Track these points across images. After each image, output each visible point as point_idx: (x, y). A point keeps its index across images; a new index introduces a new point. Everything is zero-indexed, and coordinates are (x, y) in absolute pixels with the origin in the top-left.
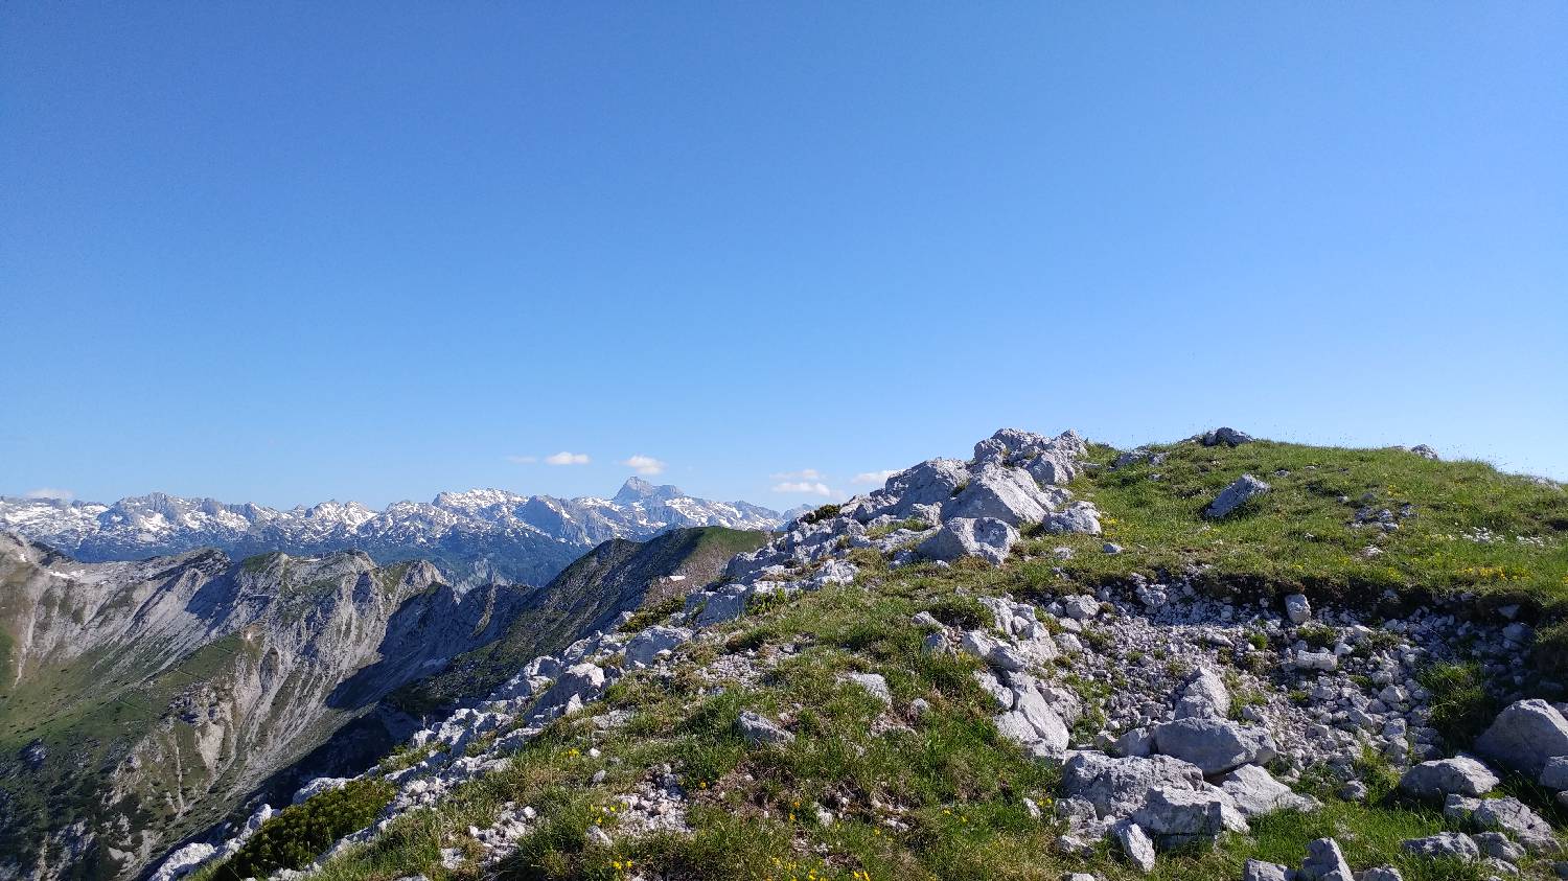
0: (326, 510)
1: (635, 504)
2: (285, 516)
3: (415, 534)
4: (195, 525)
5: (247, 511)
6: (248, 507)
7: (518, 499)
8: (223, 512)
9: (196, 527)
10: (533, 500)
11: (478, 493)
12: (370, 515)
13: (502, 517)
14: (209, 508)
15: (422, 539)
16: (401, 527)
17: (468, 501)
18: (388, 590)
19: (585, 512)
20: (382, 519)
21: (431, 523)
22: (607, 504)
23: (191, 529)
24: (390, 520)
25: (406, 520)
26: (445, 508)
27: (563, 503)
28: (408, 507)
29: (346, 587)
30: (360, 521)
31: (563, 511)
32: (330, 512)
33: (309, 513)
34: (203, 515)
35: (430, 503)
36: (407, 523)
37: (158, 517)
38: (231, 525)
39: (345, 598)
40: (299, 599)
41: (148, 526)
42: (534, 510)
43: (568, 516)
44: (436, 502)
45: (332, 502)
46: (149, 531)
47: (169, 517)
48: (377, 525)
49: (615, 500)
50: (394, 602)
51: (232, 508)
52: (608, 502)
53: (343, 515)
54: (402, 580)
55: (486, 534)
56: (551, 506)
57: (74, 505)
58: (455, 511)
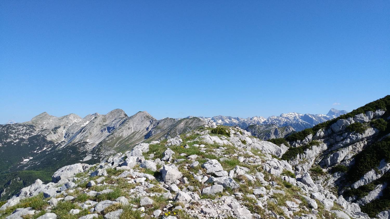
0: (255, 118)
1: (333, 116)
2: (246, 120)
3: (276, 124)
4: (227, 122)
5: (238, 119)
6: (238, 118)
7: (301, 115)
8: (233, 119)
9: (228, 122)
10: (305, 115)
11: (291, 114)
12: (265, 119)
13: (298, 119)
14: (230, 118)
15: (278, 125)
16: (273, 122)
17: (288, 115)
18: (282, 132)
19: (319, 118)
20: (268, 120)
21: (280, 121)
22: (325, 115)
23: (227, 123)
24: (270, 120)
25: (274, 120)
26: (283, 117)
27: (313, 115)
28: (274, 117)
29: (273, 131)
30: (263, 121)
31: (313, 118)
32: (255, 119)
33: (251, 119)
34: (229, 120)
35: (279, 116)
36: (274, 121)
37: (221, 120)
38: (235, 122)
39: (272, 134)
40: (262, 134)
41: (219, 122)
42: (305, 117)
43: (315, 119)
44: (281, 116)
45: (256, 116)
46: (219, 123)
47: (223, 120)
48: (267, 121)
49: (327, 115)
50: (284, 135)
51: (234, 118)
52: (326, 115)
53: (259, 119)
54: (285, 130)
55: (294, 124)
56: (310, 116)
57: (205, 118)
58: (286, 118)
